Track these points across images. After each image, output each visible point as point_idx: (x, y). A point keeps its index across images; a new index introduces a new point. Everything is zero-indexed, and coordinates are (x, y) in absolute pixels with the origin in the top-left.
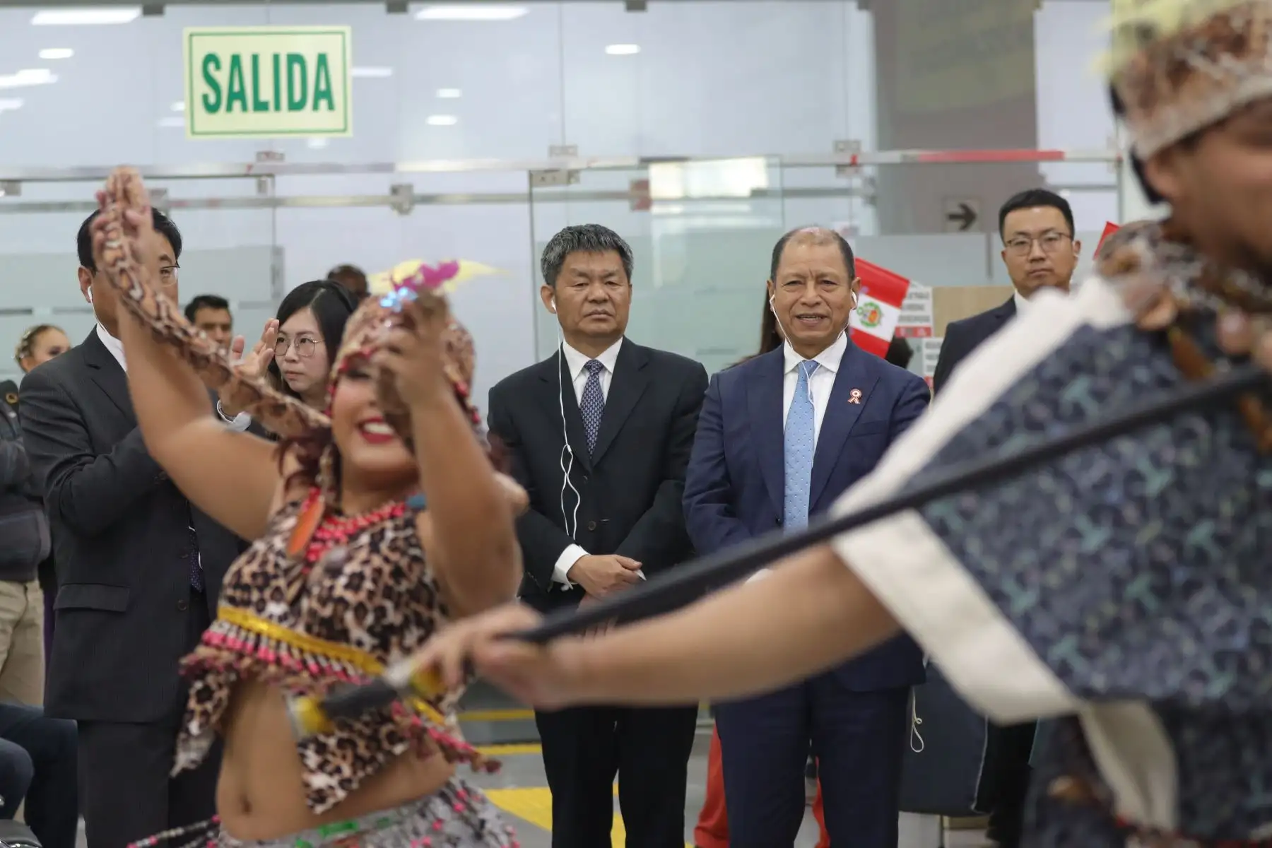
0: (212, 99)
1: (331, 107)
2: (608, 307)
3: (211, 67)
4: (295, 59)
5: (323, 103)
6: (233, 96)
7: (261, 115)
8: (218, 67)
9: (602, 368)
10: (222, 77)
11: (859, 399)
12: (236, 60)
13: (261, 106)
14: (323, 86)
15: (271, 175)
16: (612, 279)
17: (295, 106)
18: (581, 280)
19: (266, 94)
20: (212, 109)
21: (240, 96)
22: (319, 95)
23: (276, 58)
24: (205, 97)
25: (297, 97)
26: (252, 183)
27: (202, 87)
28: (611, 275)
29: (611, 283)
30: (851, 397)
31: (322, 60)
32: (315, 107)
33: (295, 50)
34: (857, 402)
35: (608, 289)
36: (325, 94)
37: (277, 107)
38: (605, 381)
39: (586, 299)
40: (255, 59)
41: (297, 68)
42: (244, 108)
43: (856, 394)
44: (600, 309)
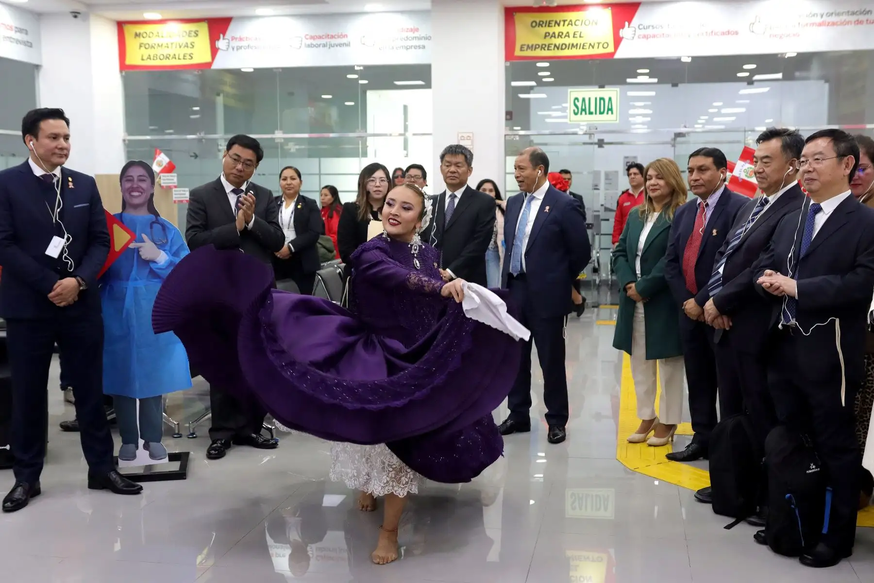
0: (576, 111)
1: (612, 113)
2: (456, 175)
3: (576, 101)
4: (602, 99)
5: (610, 112)
6: (582, 110)
7: (591, 116)
8: (578, 101)
9: (456, 196)
10: (579, 104)
11: (549, 210)
12: (584, 100)
13: (591, 113)
14: (610, 107)
15: (593, 134)
16: (459, 165)
17: (601, 113)
18: (447, 164)
19: (593, 110)
20: (576, 114)
21: (585, 110)
22: (609, 110)
23: (596, 99)
24: (574, 111)
25: (602, 110)
26: (587, 136)
27: (573, 107)
28: (459, 163)
29: (458, 166)
30: (545, 209)
31: (610, 99)
32: (607, 113)
33: (602, 96)
34: (547, 211)
35: (457, 168)
36: (610, 110)
37: (596, 113)
38: (457, 201)
39: (448, 171)
40: (590, 99)
41: (602, 102)
42: (586, 114)
43: (547, 208)
44: (453, 175)
